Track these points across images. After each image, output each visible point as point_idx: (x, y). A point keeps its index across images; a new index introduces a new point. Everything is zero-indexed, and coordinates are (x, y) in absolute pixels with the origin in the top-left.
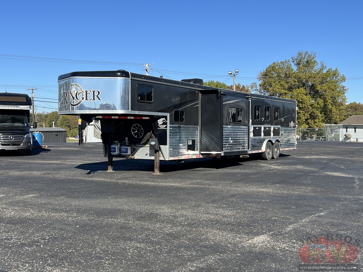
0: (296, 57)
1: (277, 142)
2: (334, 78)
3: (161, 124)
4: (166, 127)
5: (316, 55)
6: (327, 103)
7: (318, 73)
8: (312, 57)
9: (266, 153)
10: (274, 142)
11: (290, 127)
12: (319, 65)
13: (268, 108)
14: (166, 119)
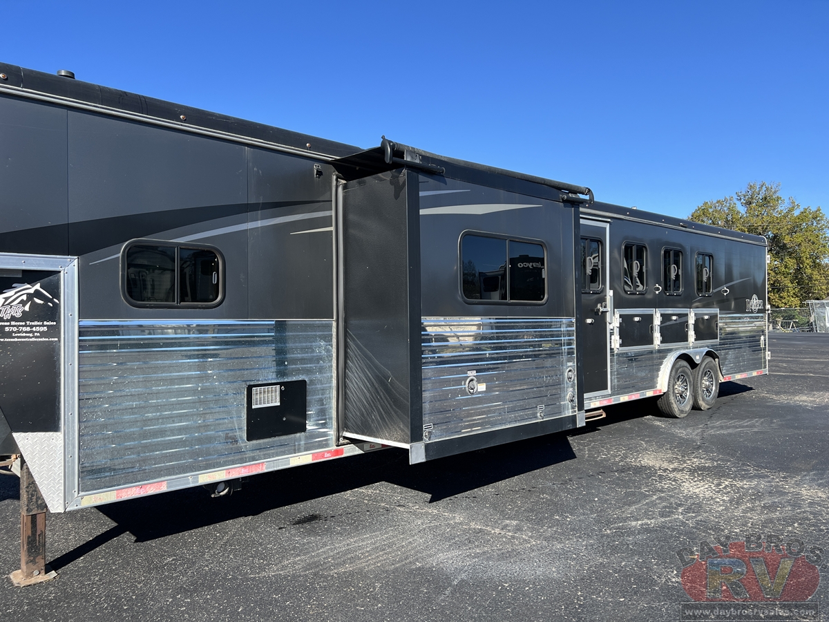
0: (744, 193)
1: (710, 359)
2: (815, 224)
3: (19, 315)
4: (55, 331)
5: (780, 187)
6: (802, 264)
7: (785, 217)
8: (773, 190)
9: (672, 399)
10: (697, 359)
11: (749, 313)
12: (786, 204)
13: (677, 254)
14: (54, 290)
